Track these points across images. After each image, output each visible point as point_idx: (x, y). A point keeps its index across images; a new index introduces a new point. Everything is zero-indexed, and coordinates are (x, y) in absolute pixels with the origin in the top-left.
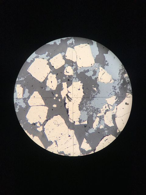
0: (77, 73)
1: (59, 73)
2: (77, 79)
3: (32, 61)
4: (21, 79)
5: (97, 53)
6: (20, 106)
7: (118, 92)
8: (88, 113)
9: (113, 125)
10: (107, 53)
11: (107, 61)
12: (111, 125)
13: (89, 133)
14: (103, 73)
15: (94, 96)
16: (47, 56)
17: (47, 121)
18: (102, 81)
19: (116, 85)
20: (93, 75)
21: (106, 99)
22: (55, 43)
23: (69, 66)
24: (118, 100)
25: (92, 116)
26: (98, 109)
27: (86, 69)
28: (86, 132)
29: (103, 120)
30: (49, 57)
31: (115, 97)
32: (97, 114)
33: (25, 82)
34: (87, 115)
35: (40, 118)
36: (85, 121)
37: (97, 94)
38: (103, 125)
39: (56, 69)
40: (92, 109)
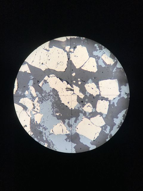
0: (82, 112)
1: (94, 100)
2: (77, 109)
3: (120, 89)
4: (115, 69)
5: (81, 141)
6: (97, 50)
7: (39, 128)
8: (46, 93)
9: (20, 102)
10: (74, 147)
11: (69, 141)
12: (22, 101)
13: (32, 79)
14: (64, 131)
15: (54, 109)
16: (114, 103)
17: (69, 59)
18: (58, 125)
19: (46, 132)
20: (69, 122)
21: (42, 115)
22: (117, 118)
23: (92, 111)
24: (34, 122)
25: (41, 93)
26: (42, 102)
27: (78, 121)
28: (34, 78)
30: (111, 103)
31: (38, 122)
32: (39, 98)
33: (111, 70)
34: (45, 91)
35: (75, 56)
36: (42, 86)
37: (53, 112)
38: (27, 95)
39: (99, 100)
40: (46, 98)
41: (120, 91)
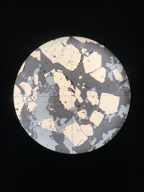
0: (75, 115)
1: (91, 108)
2: (72, 111)
3: (119, 107)
4: (121, 87)
5: (65, 143)
6: (111, 63)
7: (29, 116)
8: (48, 85)
9: (20, 85)
10: (55, 146)
11: (53, 139)
12: (22, 84)
13: (40, 68)
14: (51, 127)
15: (50, 103)
16: (108, 118)
17: (81, 61)
18: (49, 119)
19: (34, 121)
20: (59, 121)
21: (37, 104)
22: (107, 133)
23: (85, 118)
24: (26, 108)
25: (43, 84)
26: (41, 93)
27: (68, 123)
29: (31, 85)
30: (106, 118)
31: (30, 110)
32: (39, 88)
33: (117, 86)
34: (48, 83)
35: (88, 61)
36: (47, 77)
37: (48, 106)
38: (29, 80)
39: (95, 111)
40: (46, 90)
41: (119, 109)
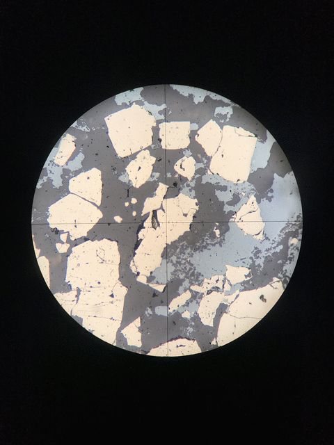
0: (199, 180)
1: (165, 159)
2: (193, 192)
3: (125, 106)
4: (82, 129)
5: (264, 164)
6: (50, 181)
7: (259, 265)
8: (176, 271)
9: (211, 325)
10: (283, 176)
11: (272, 191)
12: (207, 321)
13: (154, 312)
14: (252, 209)
15: (208, 244)
16: (160, 113)
17: (86, 239)
18: (240, 225)
19: (263, 250)
20: (230, 203)
21: (227, 266)
22: (191, 96)
23: (191, 158)
24: (248, 281)
25: (180, 282)
26: (200, 274)
27: (222, 184)
28: (151, 307)
29: (198, 303)
30: (162, 117)
31: (247, 271)
32: (192, 284)
33: (87, 137)
34: (172, 274)
35: (76, 226)
36: (162, 284)
37: (216, 243)
38: (191, 314)
39: (163, 148)
40: (188, 268)
41: (128, 104)
